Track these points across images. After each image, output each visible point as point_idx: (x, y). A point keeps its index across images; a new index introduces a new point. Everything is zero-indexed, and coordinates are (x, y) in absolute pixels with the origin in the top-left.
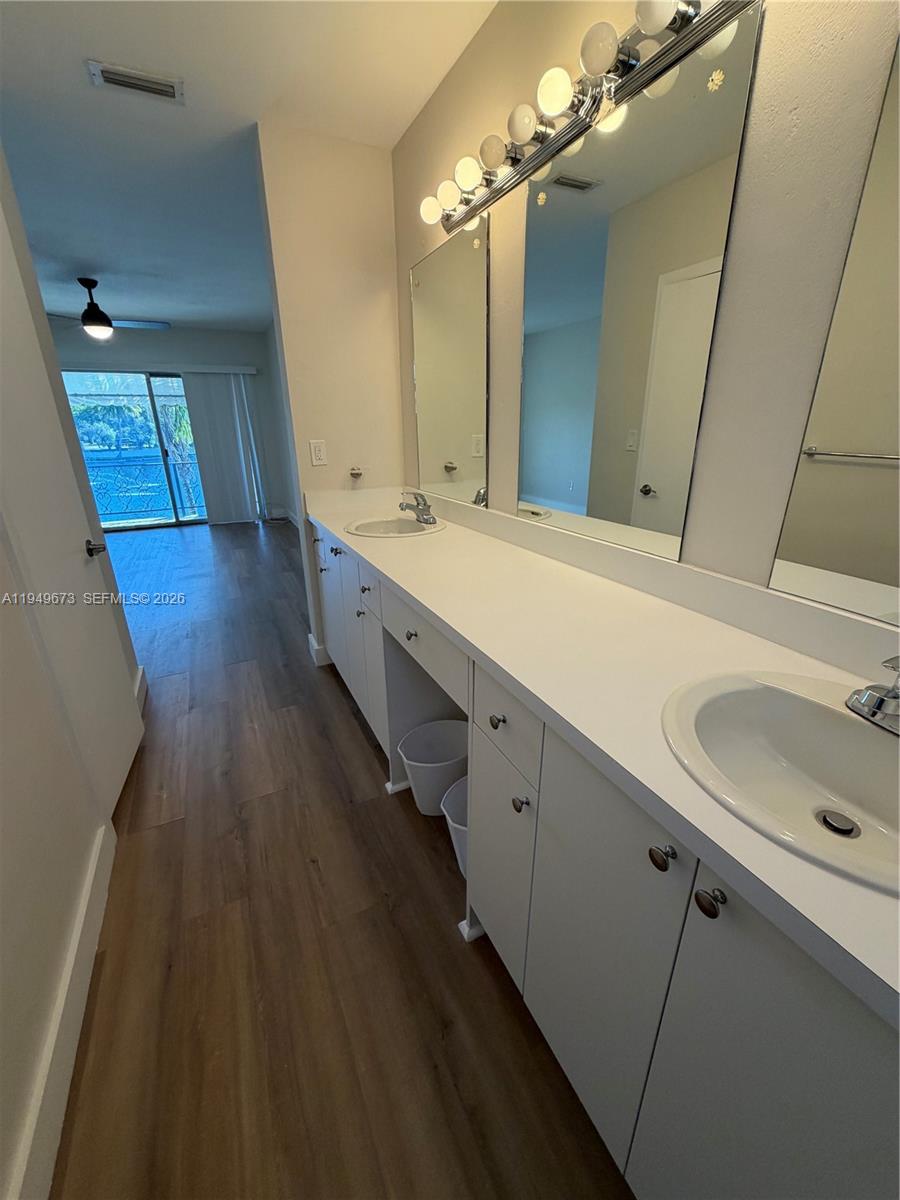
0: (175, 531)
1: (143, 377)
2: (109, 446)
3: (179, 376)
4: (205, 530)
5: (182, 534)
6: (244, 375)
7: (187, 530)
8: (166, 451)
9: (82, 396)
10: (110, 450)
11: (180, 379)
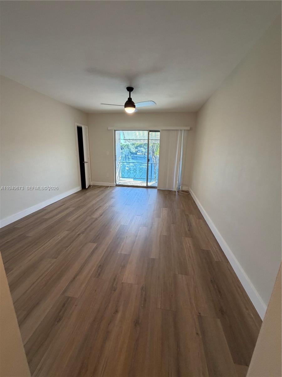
0: (145, 189)
1: (147, 132)
2: (143, 154)
3: (159, 132)
4: (155, 191)
5: (147, 191)
6: (184, 130)
7: (149, 190)
8: (149, 159)
9: (131, 140)
10: (143, 155)
11: (160, 133)
